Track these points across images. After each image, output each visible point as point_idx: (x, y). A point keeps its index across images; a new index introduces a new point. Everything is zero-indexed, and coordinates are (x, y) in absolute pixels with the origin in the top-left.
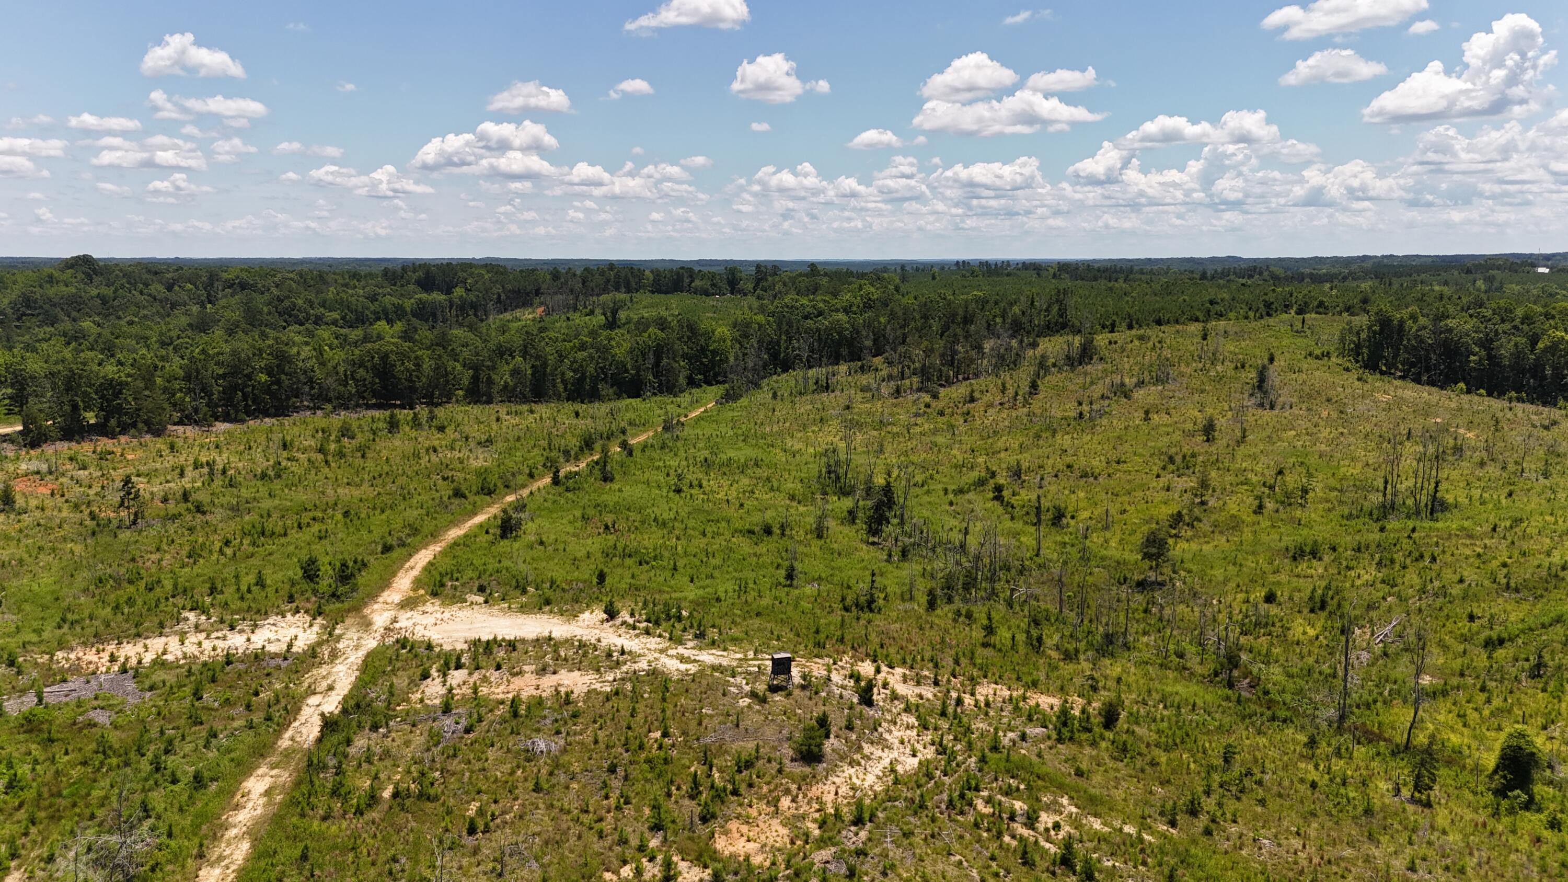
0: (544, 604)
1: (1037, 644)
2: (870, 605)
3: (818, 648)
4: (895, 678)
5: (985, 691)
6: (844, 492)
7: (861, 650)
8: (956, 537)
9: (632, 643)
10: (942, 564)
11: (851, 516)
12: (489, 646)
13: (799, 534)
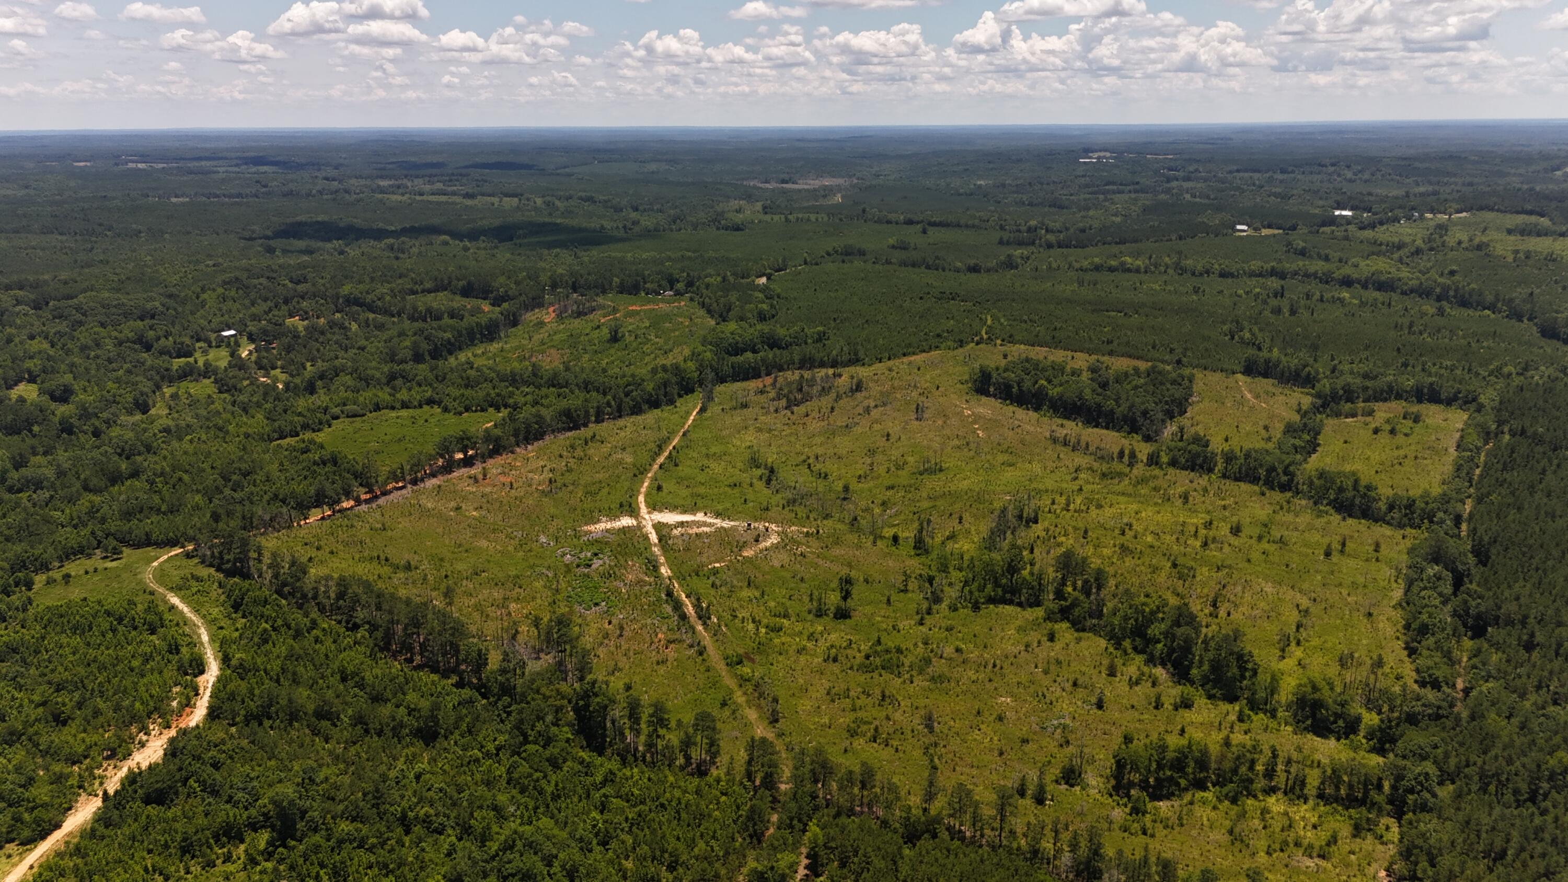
0: (684, 512)
1: (808, 517)
2: (767, 509)
3: (756, 521)
4: (773, 526)
5: (793, 528)
6: (758, 467)
7: (765, 520)
8: (793, 484)
9: (715, 521)
10: (789, 495)
11: (761, 478)
12: (682, 523)
13: (745, 485)
